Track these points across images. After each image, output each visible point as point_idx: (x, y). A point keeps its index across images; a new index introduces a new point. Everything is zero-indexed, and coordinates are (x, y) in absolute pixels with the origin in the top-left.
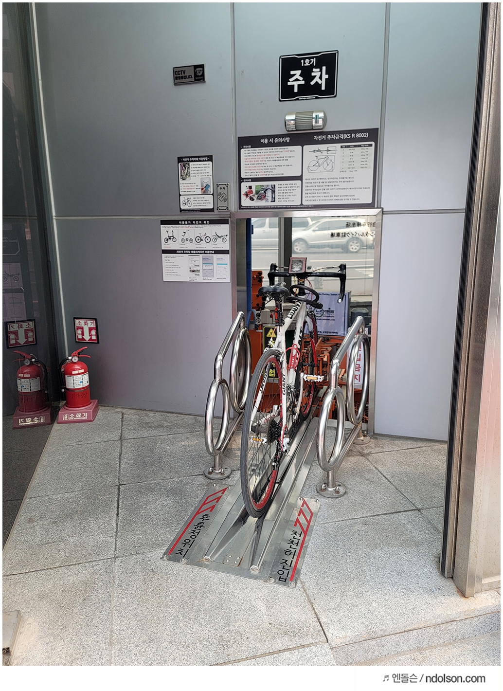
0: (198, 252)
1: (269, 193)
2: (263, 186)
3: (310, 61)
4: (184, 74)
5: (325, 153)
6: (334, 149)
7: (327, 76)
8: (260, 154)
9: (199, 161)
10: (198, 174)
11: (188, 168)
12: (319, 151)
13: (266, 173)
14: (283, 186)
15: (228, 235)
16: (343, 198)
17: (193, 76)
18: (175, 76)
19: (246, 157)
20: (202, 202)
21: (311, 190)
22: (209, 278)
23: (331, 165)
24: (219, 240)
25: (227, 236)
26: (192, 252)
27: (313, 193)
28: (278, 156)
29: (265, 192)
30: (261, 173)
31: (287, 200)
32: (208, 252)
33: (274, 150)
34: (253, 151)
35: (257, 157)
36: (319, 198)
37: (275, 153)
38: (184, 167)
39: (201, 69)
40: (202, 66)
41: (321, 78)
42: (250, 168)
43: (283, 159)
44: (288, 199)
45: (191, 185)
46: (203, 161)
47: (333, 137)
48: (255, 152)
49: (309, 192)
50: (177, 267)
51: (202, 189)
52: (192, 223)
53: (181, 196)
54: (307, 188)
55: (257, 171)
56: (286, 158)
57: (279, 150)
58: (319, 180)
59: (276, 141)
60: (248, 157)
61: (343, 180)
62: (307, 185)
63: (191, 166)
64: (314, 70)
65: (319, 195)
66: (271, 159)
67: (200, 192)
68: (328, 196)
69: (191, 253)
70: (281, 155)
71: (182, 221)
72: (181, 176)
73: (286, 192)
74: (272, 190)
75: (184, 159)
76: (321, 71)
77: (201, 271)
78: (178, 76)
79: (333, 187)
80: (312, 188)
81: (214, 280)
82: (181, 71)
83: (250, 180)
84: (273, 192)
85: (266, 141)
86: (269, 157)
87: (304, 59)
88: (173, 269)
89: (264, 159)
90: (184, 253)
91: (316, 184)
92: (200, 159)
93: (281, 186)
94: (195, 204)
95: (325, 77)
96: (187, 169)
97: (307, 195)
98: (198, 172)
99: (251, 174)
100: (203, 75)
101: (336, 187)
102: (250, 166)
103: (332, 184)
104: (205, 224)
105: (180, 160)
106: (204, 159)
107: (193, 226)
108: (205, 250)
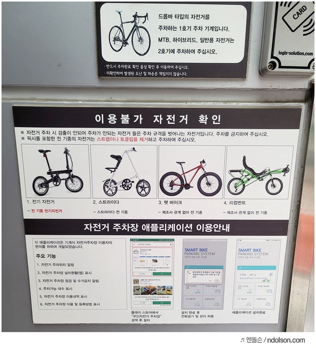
0: (167, 228)
15: (292, 169)
20: (198, 35)
22: (202, 312)
24: (255, 187)
25: (286, 170)
26: (146, 227)
50: (84, 277)
69: (141, 232)
71: (106, 111)
77: (177, 291)
88: (69, 285)
90: (113, 232)
94: (164, 45)
104: (202, 126)
107: (152, 133)
108: (195, 222)
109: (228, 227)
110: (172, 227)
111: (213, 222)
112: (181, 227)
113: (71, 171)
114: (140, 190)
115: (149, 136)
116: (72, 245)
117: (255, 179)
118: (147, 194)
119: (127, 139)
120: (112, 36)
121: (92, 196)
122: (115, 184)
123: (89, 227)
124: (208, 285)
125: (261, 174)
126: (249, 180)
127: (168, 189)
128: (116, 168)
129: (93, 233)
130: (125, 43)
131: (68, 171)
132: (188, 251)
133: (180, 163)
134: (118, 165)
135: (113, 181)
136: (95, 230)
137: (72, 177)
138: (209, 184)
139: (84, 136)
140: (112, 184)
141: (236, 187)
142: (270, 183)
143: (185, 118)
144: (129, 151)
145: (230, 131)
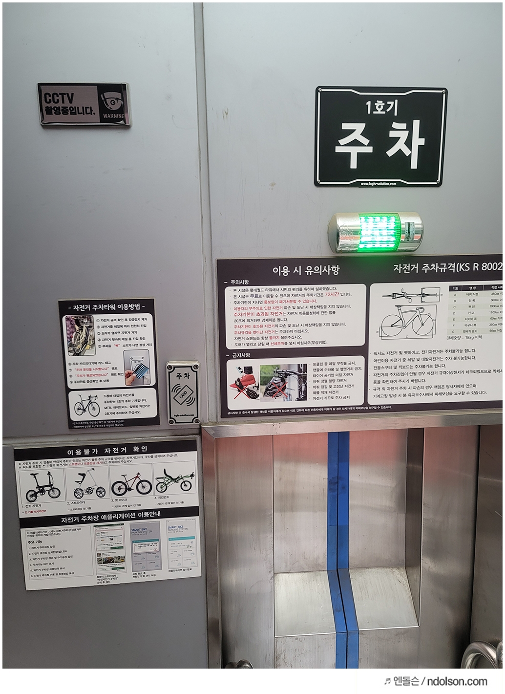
0: (118, 517)
1: (293, 383)
2: (278, 367)
3: (388, 106)
4: (71, 101)
5: (417, 301)
6: (436, 291)
7: (422, 142)
8: (270, 299)
9: (119, 311)
10: (116, 342)
11: (89, 328)
12: (403, 295)
13: (285, 340)
14: (324, 367)
15: (196, 474)
16: (453, 390)
17: (96, 109)
18: (45, 105)
19: (238, 305)
20: (128, 404)
21: (387, 375)
22: (147, 573)
23: (429, 324)
24: (174, 487)
25: (192, 476)
26: (104, 517)
27: (391, 382)
28: (314, 304)
29: (283, 380)
30: (274, 341)
31: (334, 395)
32: (146, 514)
33: (303, 292)
34: (254, 293)
35: (263, 305)
36: (403, 392)
37: (306, 298)
38: (79, 325)
39: (119, 95)
40: (121, 88)
41: (409, 143)
42: (248, 329)
43: (324, 310)
44: (337, 394)
45: (98, 366)
46: (129, 311)
47: (435, 267)
48: (259, 293)
49: (382, 378)
50: (62, 554)
51: (128, 375)
52: (101, 453)
53: (71, 394)
54: (378, 371)
55: (265, 335)
56: (332, 310)
57: (315, 292)
58: (404, 356)
59: (309, 271)
60: (242, 305)
61: (453, 355)
62: (377, 364)
63: (96, 324)
64: (395, 125)
65: (403, 385)
66: (296, 310)
67: (121, 381)
68: (422, 388)
69: (100, 521)
70: (321, 301)
71: (74, 448)
72: (71, 345)
73: (332, 378)
74: (300, 376)
75: (76, 307)
76: (410, 128)
77: (128, 559)
78: (52, 105)
79: (434, 369)
80: (388, 371)
81: (162, 575)
82: (63, 94)
83: (248, 355)
84: (303, 379)
85: (286, 271)
86: (291, 305)
87: (374, 99)
88: (51, 561)
89: (280, 311)
90: (81, 522)
91: (398, 364)
92: (119, 306)
93: (320, 367)
94: (108, 410)
95: (418, 141)
96: (85, 329)
97: (377, 386)
98: (115, 336)
99: (250, 341)
100: (123, 110)
101: (439, 370)
102: (247, 323)
103: (429, 362)
104: (136, 453)
105: (65, 308)
106: (132, 306)
107: (104, 459)
108: (137, 512)
109: (159, 513)
110: (122, 516)
111: (149, 511)
112: (127, 515)
113: (52, 485)
114: (98, 493)
115: (102, 461)
116: (54, 533)
117: (173, 482)
118: (103, 496)
119: (88, 464)
120: (77, 408)
121: (66, 499)
122: (82, 491)
123: (65, 520)
124: (150, 553)
125: (176, 479)
126: (169, 483)
127: (117, 492)
128: (82, 481)
129: (68, 524)
130: (84, 410)
131: (51, 485)
132: (134, 531)
133: (124, 476)
134: (83, 479)
135: (80, 489)
136: (69, 522)
137: (53, 489)
138: (143, 487)
139: (60, 463)
140: (80, 491)
141: (161, 488)
142: (183, 484)
143: (124, 449)
144: (90, 470)
145: (154, 455)
